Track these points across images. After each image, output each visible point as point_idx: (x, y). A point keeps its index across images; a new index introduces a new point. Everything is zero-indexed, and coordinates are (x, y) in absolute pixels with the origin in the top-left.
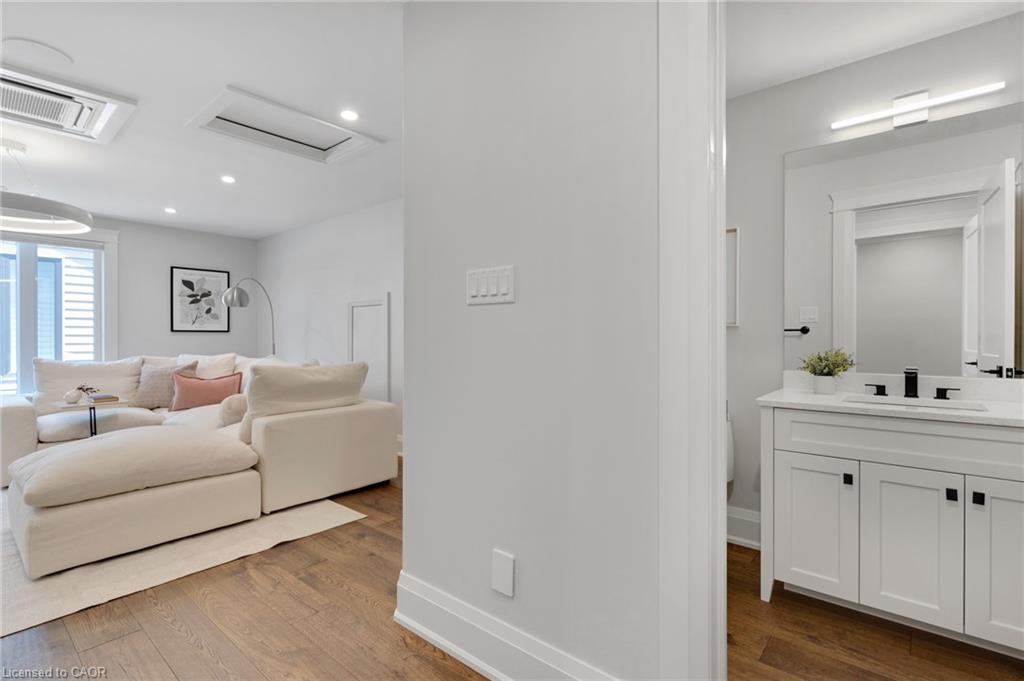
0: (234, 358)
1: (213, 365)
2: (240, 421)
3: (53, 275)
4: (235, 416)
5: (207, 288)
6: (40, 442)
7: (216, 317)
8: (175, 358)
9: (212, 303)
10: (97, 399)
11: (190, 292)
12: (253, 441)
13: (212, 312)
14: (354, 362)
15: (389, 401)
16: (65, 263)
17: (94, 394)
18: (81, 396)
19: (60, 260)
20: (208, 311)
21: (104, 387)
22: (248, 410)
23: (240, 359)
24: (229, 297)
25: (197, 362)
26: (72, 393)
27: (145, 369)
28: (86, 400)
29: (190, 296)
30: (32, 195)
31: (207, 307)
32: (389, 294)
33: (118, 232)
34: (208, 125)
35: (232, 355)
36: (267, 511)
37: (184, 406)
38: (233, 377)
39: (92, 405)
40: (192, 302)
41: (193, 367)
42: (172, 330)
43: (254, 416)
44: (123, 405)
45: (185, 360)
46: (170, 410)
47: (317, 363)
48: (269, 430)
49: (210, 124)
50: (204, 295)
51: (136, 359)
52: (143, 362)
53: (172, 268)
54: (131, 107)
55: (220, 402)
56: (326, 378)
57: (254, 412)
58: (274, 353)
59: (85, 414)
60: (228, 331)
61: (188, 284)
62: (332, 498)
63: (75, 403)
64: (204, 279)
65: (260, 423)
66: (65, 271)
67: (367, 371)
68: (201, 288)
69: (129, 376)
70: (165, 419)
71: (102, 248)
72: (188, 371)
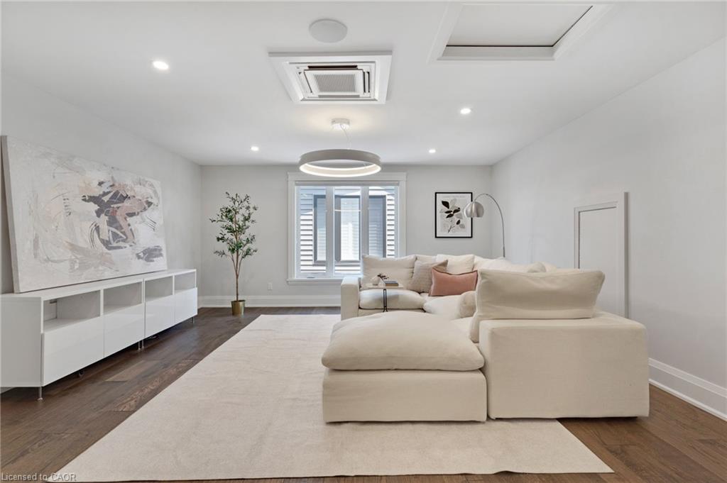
0: (473, 258)
1: (459, 263)
2: (472, 316)
3: (382, 205)
4: (468, 311)
5: (457, 205)
6: (360, 308)
7: (463, 227)
8: (434, 257)
9: (460, 216)
10: (387, 284)
11: (447, 209)
12: (480, 341)
13: (461, 223)
14: (582, 270)
15: (627, 316)
16: (388, 197)
17: (385, 280)
18: (379, 281)
19: (385, 196)
20: (458, 223)
21: (392, 275)
22: (477, 311)
23: (478, 259)
24: (469, 210)
25: (447, 261)
26: (375, 278)
27: (417, 264)
28: (382, 283)
29: (447, 212)
30: (348, 149)
31: (458, 219)
32: (627, 195)
33: (405, 173)
34: (443, 55)
35: (471, 255)
36: (493, 416)
37: (439, 294)
38: (472, 274)
39: (386, 287)
40: (448, 217)
41: (445, 264)
42: (436, 237)
43: (481, 318)
44: (401, 288)
45: (440, 258)
46: (429, 296)
47: (543, 269)
48: (494, 335)
49: (445, 54)
50: (456, 211)
51: (412, 257)
52: (416, 259)
53: (436, 193)
54: (389, 57)
55: (460, 294)
56: (554, 287)
57: (481, 314)
58: (504, 256)
59: (381, 292)
60: (471, 237)
61: (446, 204)
62: (561, 420)
63: (377, 285)
64: (455, 200)
65: (487, 326)
66: (388, 202)
67: (603, 281)
68: (453, 207)
69: (407, 268)
70: (426, 302)
71: (398, 184)
72: (442, 267)
